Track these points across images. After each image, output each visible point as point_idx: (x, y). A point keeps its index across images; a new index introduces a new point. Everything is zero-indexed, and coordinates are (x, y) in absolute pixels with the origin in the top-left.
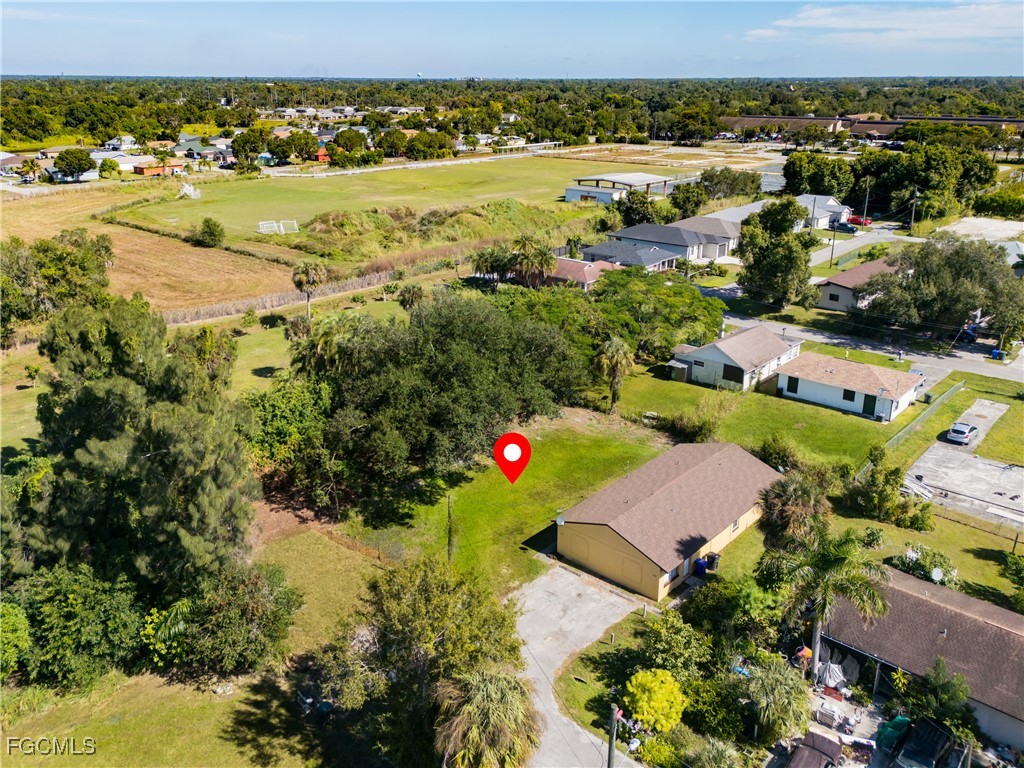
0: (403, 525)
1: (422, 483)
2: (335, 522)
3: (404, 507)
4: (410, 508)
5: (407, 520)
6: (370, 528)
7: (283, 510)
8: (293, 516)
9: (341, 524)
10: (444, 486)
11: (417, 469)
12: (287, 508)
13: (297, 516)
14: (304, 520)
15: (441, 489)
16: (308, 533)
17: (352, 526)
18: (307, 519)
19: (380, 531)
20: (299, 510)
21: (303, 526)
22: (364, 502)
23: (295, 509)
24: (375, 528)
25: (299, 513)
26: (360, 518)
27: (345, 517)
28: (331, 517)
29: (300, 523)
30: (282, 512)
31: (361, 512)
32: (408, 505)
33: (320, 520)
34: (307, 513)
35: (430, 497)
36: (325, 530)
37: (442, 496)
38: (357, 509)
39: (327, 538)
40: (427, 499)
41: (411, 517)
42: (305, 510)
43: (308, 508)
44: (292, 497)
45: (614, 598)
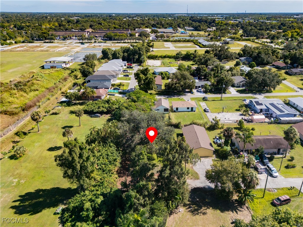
45: (207, 160)
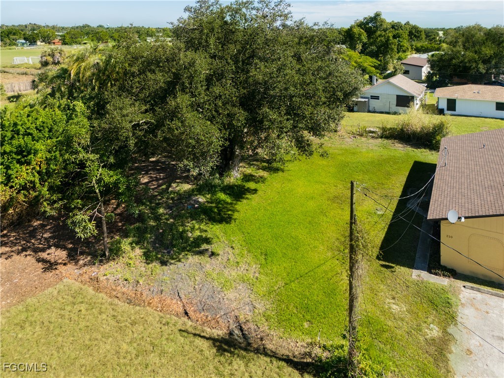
0: (201, 253)
1: (201, 199)
2: (101, 261)
3: (193, 229)
4: (202, 231)
5: (204, 246)
6: (156, 265)
7: (19, 253)
8: (34, 260)
9: (112, 263)
10: (229, 200)
11: (190, 186)
12: (24, 249)
13: (39, 260)
14: (50, 266)
15: (227, 203)
16: (60, 286)
17: (129, 265)
18: (56, 263)
19: (172, 267)
20: (43, 250)
21: (50, 275)
22: (138, 229)
23: (36, 250)
24: (164, 263)
25: (44, 255)
26: (138, 251)
27: (116, 252)
28: (94, 255)
29: (46, 270)
30: (16, 257)
31: (137, 243)
32: (197, 226)
33: (77, 263)
34: (57, 254)
35: (219, 214)
36: (86, 277)
37: (233, 211)
38: (130, 240)
39: (91, 290)
40: (217, 217)
41: (207, 241)
42: (53, 249)
43: (57, 246)
44: (33, 234)
